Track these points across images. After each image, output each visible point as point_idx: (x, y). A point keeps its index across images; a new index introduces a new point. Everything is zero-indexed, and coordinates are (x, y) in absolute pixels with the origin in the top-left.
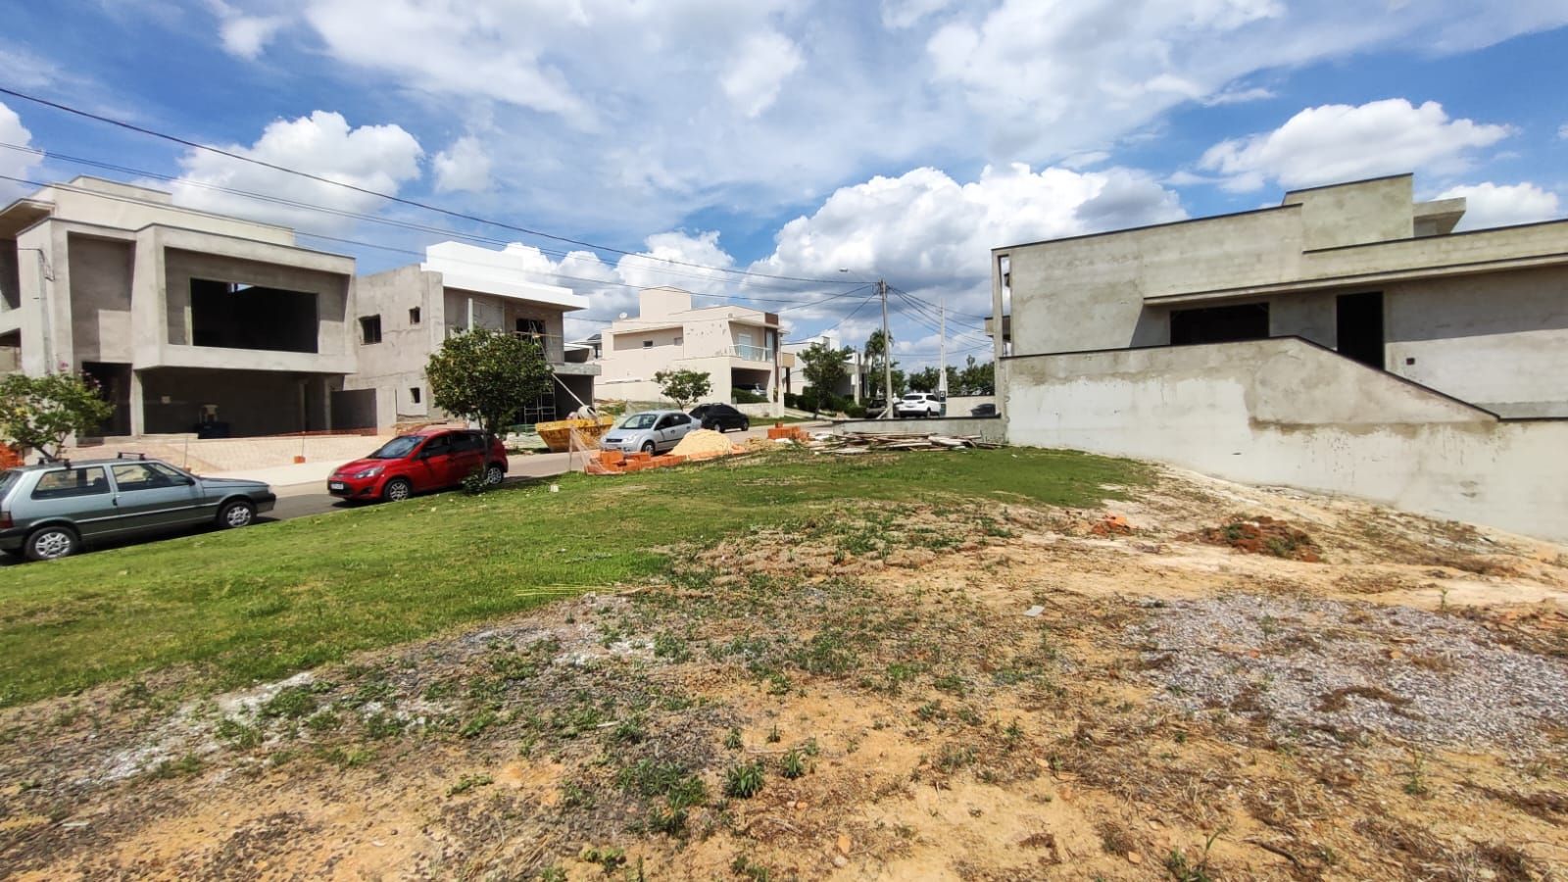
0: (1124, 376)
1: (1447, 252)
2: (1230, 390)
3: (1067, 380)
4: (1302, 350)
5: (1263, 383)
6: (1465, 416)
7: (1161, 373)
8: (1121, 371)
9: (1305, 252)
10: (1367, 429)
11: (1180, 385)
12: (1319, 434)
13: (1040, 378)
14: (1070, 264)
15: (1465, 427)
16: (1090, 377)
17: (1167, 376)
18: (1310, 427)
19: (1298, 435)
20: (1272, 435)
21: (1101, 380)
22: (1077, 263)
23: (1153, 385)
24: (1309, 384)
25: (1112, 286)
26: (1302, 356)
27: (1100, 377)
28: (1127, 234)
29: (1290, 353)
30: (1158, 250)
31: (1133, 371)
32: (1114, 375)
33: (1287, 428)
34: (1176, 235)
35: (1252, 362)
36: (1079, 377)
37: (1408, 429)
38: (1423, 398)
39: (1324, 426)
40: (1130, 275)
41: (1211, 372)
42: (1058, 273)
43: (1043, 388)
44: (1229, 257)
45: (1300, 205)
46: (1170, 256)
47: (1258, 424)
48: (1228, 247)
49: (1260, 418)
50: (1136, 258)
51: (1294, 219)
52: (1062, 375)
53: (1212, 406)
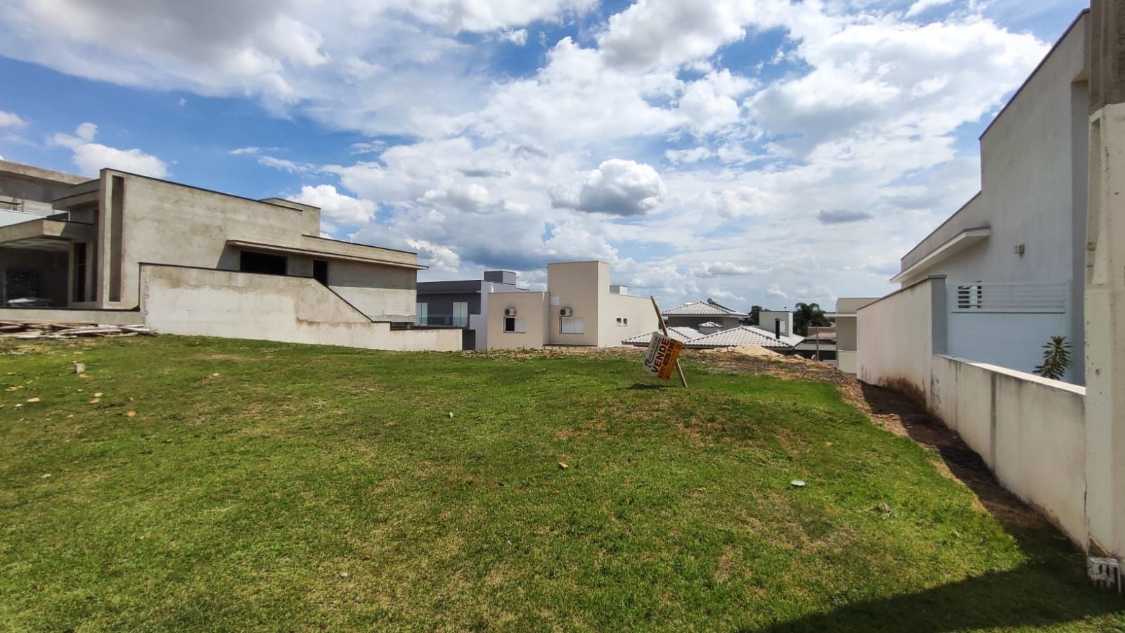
0: (235, 288)
1: (347, 250)
2: (288, 302)
3: (196, 286)
4: (317, 285)
5: (302, 299)
6: (364, 320)
7: (256, 289)
8: (234, 284)
9: (303, 235)
10: (336, 325)
11: (265, 297)
12: (323, 327)
13: (176, 283)
14: (177, 202)
15: (362, 324)
16: (213, 287)
17: (259, 291)
18: (319, 323)
19: (314, 327)
20: (305, 327)
21: (220, 289)
22: (183, 203)
23: (251, 295)
24: (319, 302)
25: (207, 227)
26: (317, 288)
27: (221, 287)
28: (218, 195)
29: (313, 286)
30: (235, 211)
31: (240, 286)
32: (228, 287)
33: (311, 323)
34: (246, 206)
35: (298, 288)
36: (205, 285)
37: (349, 325)
38: (353, 311)
39: (324, 323)
40: (218, 222)
41: (280, 292)
42: (167, 206)
43: (177, 290)
44: (271, 227)
45: (301, 211)
46: (242, 217)
47: (299, 321)
48: (272, 222)
49: (300, 318)
50: (222, 212)
51: (299, 217)
52: (193, 283)
53: (280, 310)
